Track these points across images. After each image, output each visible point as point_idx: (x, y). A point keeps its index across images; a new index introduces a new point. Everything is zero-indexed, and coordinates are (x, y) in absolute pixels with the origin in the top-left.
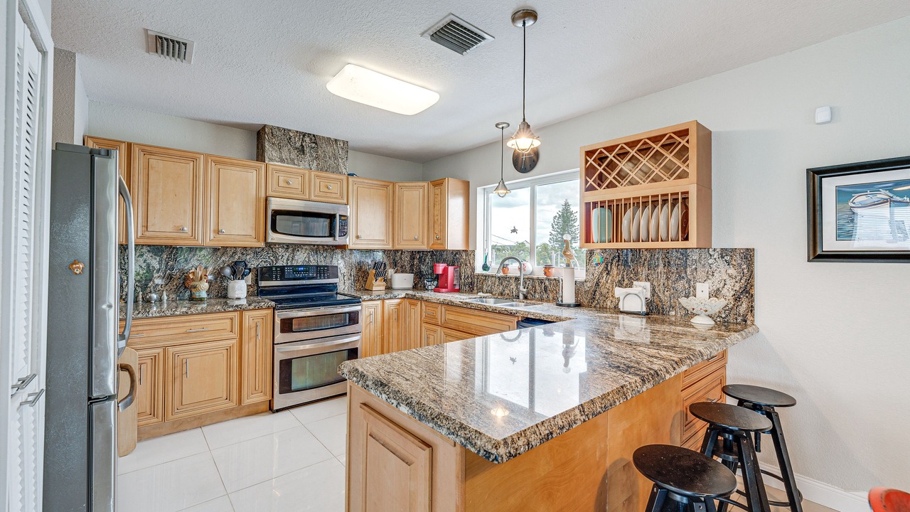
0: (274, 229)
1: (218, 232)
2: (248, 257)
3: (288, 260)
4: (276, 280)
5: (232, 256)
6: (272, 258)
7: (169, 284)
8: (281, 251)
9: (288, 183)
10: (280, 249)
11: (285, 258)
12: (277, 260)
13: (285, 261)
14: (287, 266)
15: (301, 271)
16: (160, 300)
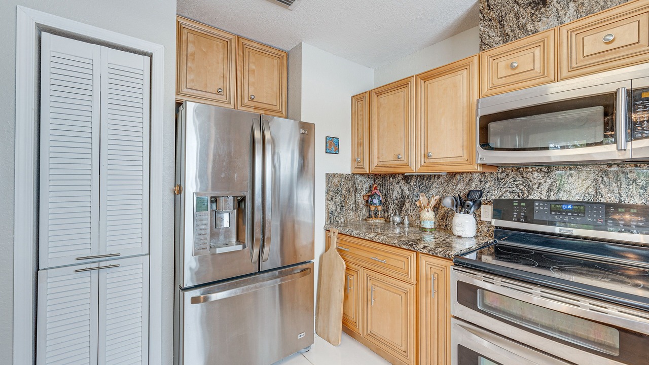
0: (485, 145)
1: (427, 156)
2: (487, 185)
3: (549, 190)
4: (518, 221)
5: (468, 184)
6: (522, 187)
7: (415, 210)
8: (536, 176)
9: (512, 67)
10: (536, 174)
11: (545, 187)
12: (530, 189)
13: (544, 192)
14: (541, 201)
15: (567, 211)
16: (402, 223)
